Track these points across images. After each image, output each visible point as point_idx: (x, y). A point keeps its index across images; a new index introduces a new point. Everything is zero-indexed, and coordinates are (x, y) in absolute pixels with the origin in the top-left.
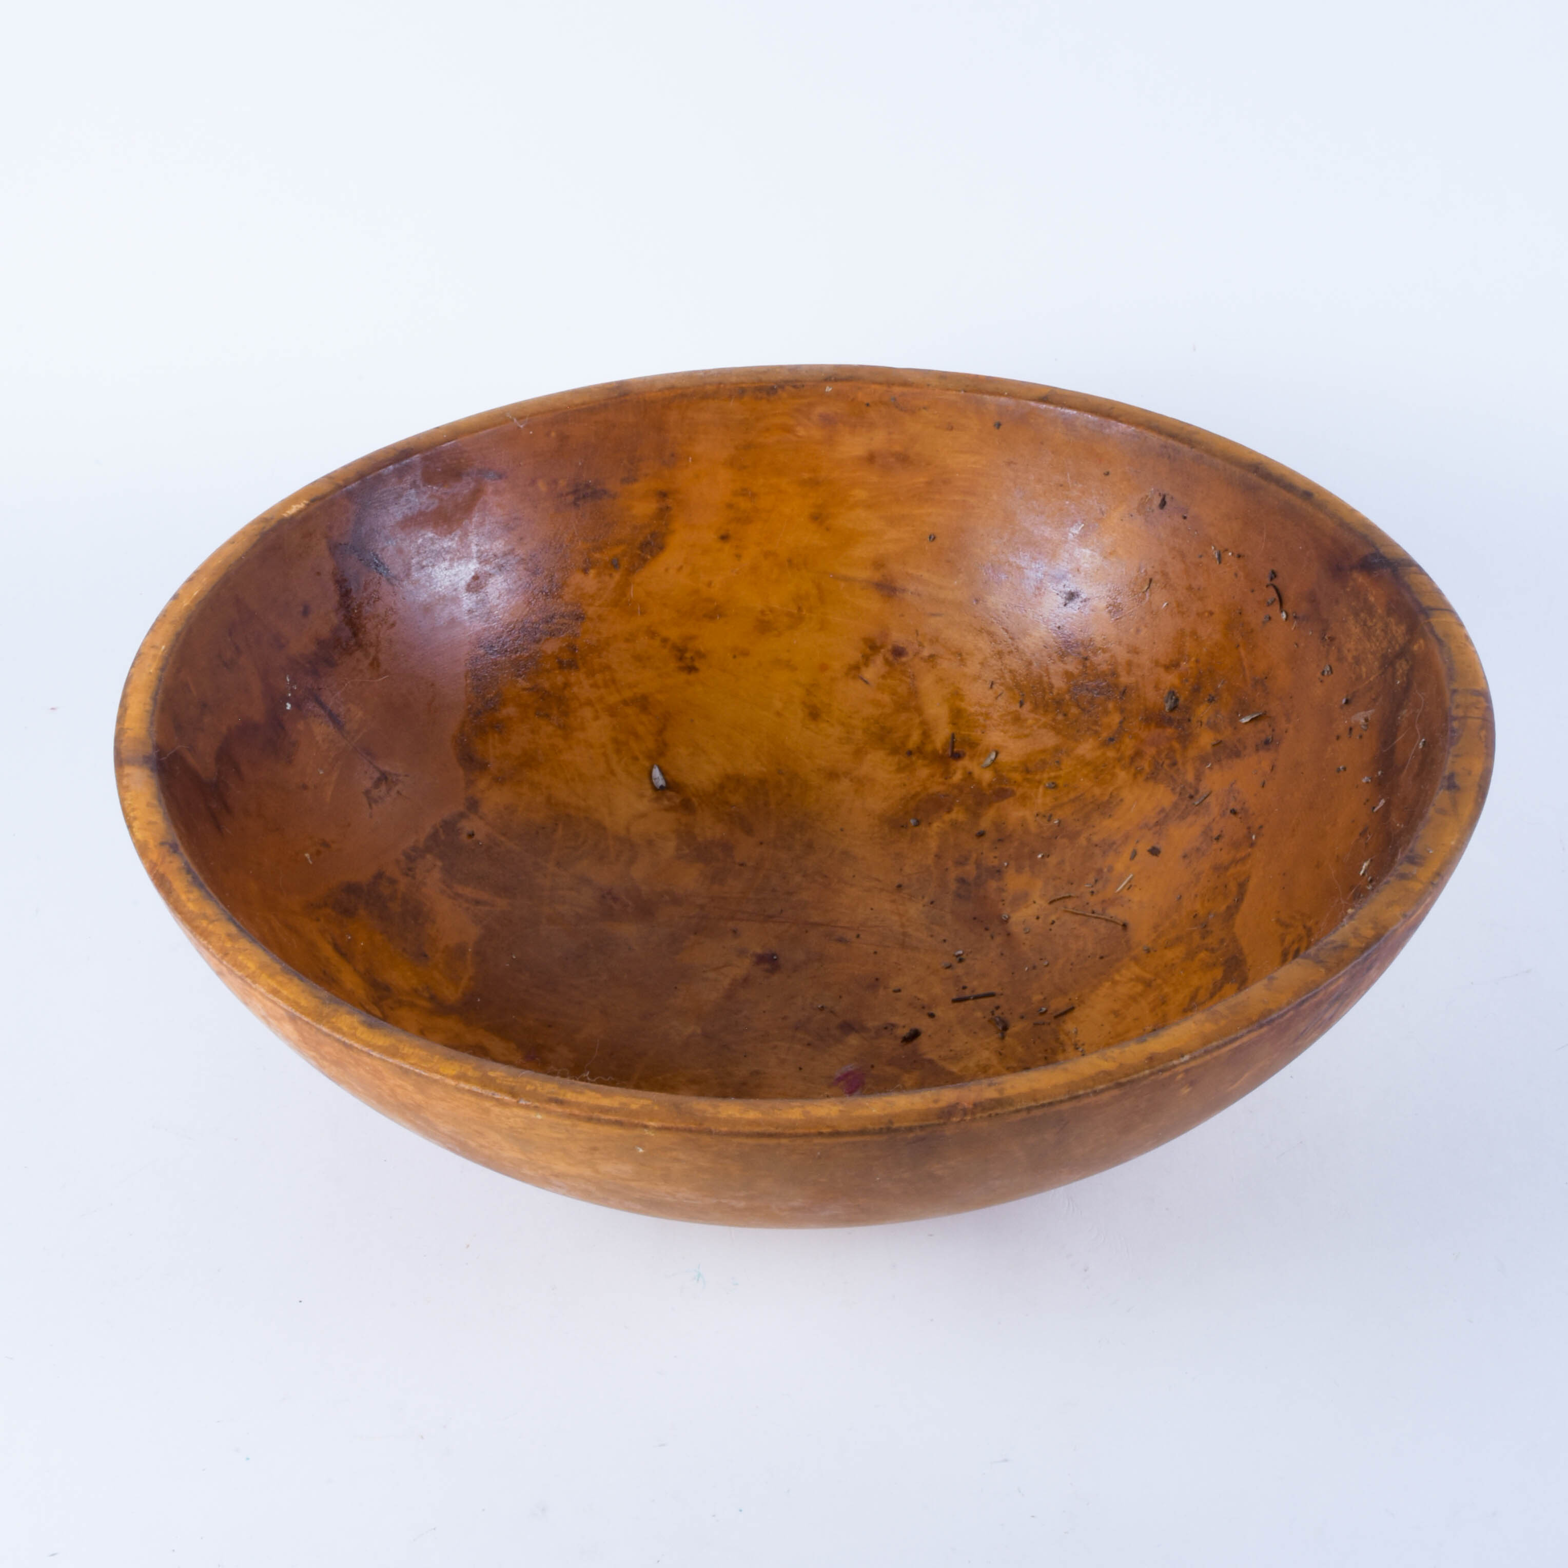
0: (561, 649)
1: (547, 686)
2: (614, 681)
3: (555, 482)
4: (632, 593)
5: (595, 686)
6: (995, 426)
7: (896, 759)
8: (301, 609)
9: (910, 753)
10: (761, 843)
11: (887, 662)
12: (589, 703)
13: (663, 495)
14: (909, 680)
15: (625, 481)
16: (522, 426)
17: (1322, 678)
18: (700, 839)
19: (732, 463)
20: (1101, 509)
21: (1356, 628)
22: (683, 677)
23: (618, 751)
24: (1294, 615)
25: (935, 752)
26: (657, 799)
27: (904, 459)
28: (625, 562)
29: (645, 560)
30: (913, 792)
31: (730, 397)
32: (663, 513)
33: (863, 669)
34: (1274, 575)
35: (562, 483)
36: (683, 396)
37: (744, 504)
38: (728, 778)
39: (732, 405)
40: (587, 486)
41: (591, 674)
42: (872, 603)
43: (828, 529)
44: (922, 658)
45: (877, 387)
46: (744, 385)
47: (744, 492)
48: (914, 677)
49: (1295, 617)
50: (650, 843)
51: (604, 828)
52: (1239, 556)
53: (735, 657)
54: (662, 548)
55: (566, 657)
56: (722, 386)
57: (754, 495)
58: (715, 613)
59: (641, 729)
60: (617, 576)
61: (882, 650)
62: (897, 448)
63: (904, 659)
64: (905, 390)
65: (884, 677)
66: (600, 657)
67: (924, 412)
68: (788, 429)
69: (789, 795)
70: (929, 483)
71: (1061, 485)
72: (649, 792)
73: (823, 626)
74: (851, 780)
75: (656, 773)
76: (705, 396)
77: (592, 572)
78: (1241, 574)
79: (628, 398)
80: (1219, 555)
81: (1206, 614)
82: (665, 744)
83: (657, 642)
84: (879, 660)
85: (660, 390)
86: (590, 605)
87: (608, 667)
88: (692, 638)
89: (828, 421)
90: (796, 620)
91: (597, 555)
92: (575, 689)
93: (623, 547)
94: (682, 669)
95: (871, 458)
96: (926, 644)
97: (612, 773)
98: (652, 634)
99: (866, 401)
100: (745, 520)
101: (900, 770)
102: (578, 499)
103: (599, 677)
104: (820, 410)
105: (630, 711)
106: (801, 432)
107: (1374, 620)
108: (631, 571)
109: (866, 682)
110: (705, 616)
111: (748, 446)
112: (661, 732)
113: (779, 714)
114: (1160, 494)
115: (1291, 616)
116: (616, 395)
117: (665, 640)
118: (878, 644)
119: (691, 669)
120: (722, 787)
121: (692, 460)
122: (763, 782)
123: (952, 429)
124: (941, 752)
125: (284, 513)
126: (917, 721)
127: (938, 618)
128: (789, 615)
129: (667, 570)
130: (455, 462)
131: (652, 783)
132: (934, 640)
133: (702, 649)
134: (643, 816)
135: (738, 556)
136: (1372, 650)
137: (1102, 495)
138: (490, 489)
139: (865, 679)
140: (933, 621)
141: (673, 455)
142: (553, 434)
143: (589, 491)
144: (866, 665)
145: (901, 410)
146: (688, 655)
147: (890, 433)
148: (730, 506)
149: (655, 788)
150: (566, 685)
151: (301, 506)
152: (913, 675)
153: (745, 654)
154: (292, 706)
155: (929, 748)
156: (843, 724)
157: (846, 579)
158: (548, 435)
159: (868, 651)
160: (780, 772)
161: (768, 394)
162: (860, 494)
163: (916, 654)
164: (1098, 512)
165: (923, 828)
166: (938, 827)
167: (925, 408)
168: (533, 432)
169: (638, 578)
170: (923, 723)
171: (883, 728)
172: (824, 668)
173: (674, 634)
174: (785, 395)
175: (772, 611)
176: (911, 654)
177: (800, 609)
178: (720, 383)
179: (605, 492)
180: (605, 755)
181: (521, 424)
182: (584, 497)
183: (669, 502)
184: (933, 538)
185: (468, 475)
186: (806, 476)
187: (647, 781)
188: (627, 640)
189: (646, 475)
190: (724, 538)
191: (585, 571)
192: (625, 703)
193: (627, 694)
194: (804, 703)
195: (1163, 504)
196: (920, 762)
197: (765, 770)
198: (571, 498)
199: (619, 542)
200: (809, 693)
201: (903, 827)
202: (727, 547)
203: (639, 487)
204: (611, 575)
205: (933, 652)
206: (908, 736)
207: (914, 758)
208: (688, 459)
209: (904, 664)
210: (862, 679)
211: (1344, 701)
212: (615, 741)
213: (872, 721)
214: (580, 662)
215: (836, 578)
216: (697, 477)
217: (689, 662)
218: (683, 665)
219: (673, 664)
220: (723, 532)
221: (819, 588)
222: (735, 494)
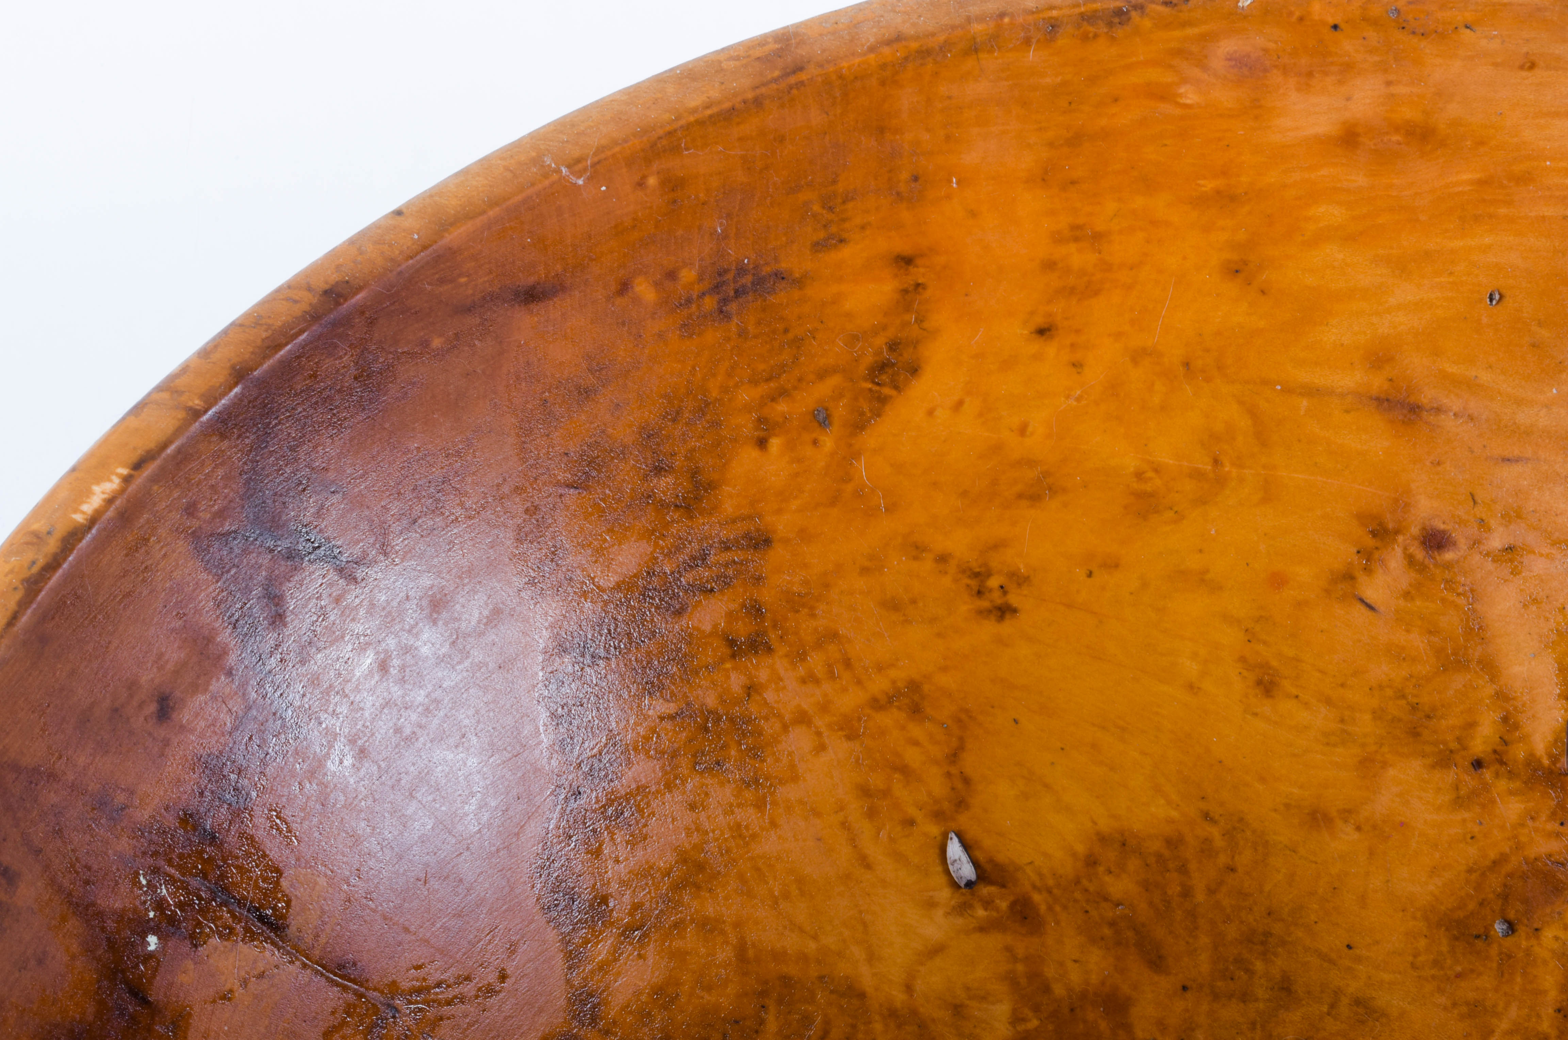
0: (730, 616)
1: (711, 701)
2: (848, 663)
3: (672, 275)
4: (862, 469)
5: (810, 679)
7: (1450, 776)
8: (153, 707)
9: (1478, 764)
10: (1185, 988)
11: (1411, 560)
12: (802, 718)
13: (906, 261)
14: (1461, 601)
15: (819, 247)
16: (580, 182)
18: (1059, 990)
19: (1044, 177)
22: (989, 628)
23: (872, 813)
25: (1532, 762)
26: (963, 908)
27: (1423, 135)
28: (840, 411)
29: (883, 400)
30: (1493, 855)
31: (1027, 42)
32: (910, 298)
33: (1362, 578)
35: (688, 275)
36: (924, 53)
37: (1079, 257)
38: (1103, 839)
39: (1033, 57)
40: (741, 270)
41: (800, 656)
42: (1373, 441)
43: (1264, 292)
44: (1487, 554)
46: (1055, 13)
47: (1077, 234)
48: (1473, 593)
50: (958, 1010)
51: (862, 996)
53: (1090, 574)
54: (914, 370)
55: (742, 629)
56: (1006, 20)
57: (1098, 238)
58: (1041, 488)
59: (913, 757)
60: (828, 442)
61: (1400, 538)
62: (1408, 113)
63: (1449, 556)
65: (1407, 595)
66: (813, 616)
67: (1466, 34)
68: (1160, 94)
69: (1233, 870)
70: (1484, 183)
72: (945, 894)
73: (1269, 492)
74: (1358, 828)
75: (954, 849)
76: (974, 48)
77: (775, 443)
79: (803, 76)
82: (967, 781)
83: (927, 565)
84: (1395, 559)
85: (872, 49)
86: (779, 511)
87: (833, 636)
88: (997, 546)
89: (1248, 69)
90: (1211, 485)
91: (782, 407)
92: (770, 696)
93: (834, 381)
94: (983, 613)
95: (1348, 138)
96: (1493, 523)
97: (865, 863)
98: (917, 550)
99: (1331, 21)
100: (1084, 289)
101: (1459, 802)
102: (725, 301)
103: (816, 661)
104: (1228, 46)
105: (887, 719)
106: (1190, 96)
108: (859, 425)
109: (1370, 607)
111: (1075, 140)
112: (954, 757)
113: (1191, 688)
116: (777, 73)
117: (942, 559)
118: (1391, 526)
119: (1004, 611)
120: (1091, 862)
121: (958, 183)
122: (1174, 842)
123: (1532, 66)
124: (1546, 762)
125: (76, 511)
126: (1490, 690)
127: (1517, 468)
128: (1197, 475)
129: (930, 413)
131: (947, 872)
132: (1512, 515)
133: (1022, 567)
134: (936, 950)
135: (1077, 365)
139: (1368, 601)
140: (1508, 473)
141: (916, 179)
142: (652, 181)
143: (747, 280)
144: (1368, 570)
145: (1414, 33)
146: (994, 582)
147: (1389, 83)
148: (1049, 265)
149: (954, 885)
150: (751, 690)
151: (112, 485)
152: (1472, 591)
153: (1112, 565)
154: (159, 939)
155: (1519, 753)
156: (1328, 701)
157: (1311, 392)
158: (641, 184)
159: (1369, 542)
160: (1207, 816)
161: (1110, 24)
162: (1329, 213)
163: (1476, 543)
165: (1522, 940)
166: (1556, 938)
168: (607, 188)
169: (870, 439)
170: (1502, 696)
171: (1414, 708)
172: (1278, 581)
173: (961, 544)
174: (1147, 23)
175: (1158, 470)
176: (1463, 544)
177: (1216, 462)
178: (1002, 15)
179: (779, 276)
180: (845, 825)
181: (579, 177)
182: (738, 293)
183: (919, 273)
184: (1495, 297)
186: (1208, 185)
187: (940, 869)
188: (865, 571)
189: (863, 228)
190: (1042, 332)
191: (761, 443)
192: (877, 704)
193: (879, 685)
194: (1243, 659)
196: (1502, 785)
197: (1174, 814)
198: (710, 303)
199: (822, 375)
200: (1251, 637)
201: (1478, 937)
202: (1051, 349)
203: (852, 253)
204: (815, 442)
205: (1511, 540)
206: (1471, 725)
207: (1488, 774)
208: (951, 181)
209: (1448, 566)
210: (1362, 600)
212: (865, 791)
213: (1389, 692)
214: (773, 636)
215: (1288, 390)
216: (973, 214)
217: (997, 598)
218: (985, 604)
219: (965, 606)
220: (1039, 320)
221: (1253, 413)
222: (1058, 239)
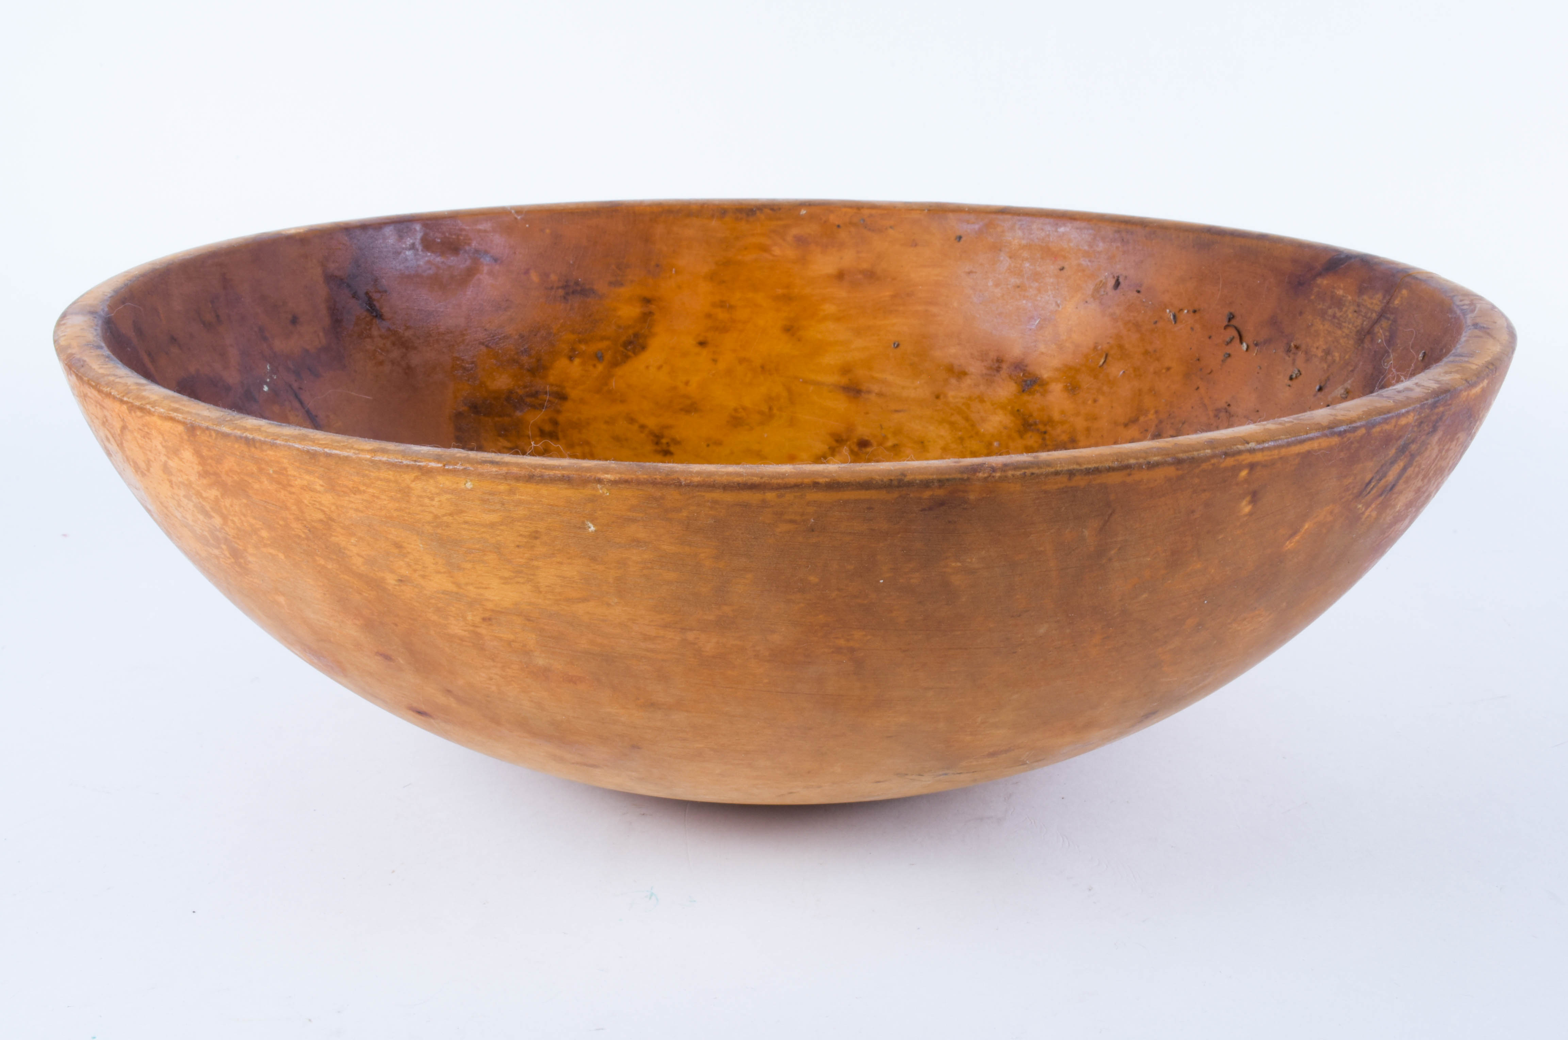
0: (543, 421)
3: (547, 275)
4: (613, 384)
6: (956, 239)
8: (290, 316)
11: (852, 452)
13: (647, 301)
15: (611, 283)
16: (519, 218)
17: (1290, 382)
19: (712, 277)
20: (1056, 302)
21: (1324, 325)
24: (1255, 342)
27: (871, 275)
28: (608, 356)
29: (627, 357)
31: (713, 216)
32: (646, 317)
34: (1231, 317)
35: (553, 277)
36: (671, 212)
37: (722, 315)
39: (714, 223)
40: (577, 283)
41: (571, 445)
42: (840, 404)
43: (799, 340)
44: (885, 448)
45: (849, 210)
46: (725, 210)
47: (722, 305)
49: (1256, 345)
52: (1195, 312)
53: (708, 446)
54: (643, 348)
55: (547, 428)
56: (705, 206)
57: (731, 307)
58: (691, 408)
60: (600, 367)
61: (848, 443)
62: (865, 266)
63: (869, 450)
64: (873, 212)
66: (580, 433)
67: (891, 231)
68: (764, 249)
70: (894, 297)
71: (1018, 287)
73: (792, 422)
76: (690, 213)
77: (577, 361)
78: (1197, 326)
79: (618, 208)
80: (1175, 316)
81: (1164, 371)
83: (635, 427)
84: (845, 450)
85: (649, 206)
86: (573, 388)
87: (587, 443)
88: (669, 427)
89: (801, 242)
90: (767, 416)
91: (583, 347)
93: (607, 343)
94: (657, 451)
95: (840, 276)
96: (889, 435)
98: (632, 420)
99: (837, 223)
100: (723, 329)
102: (567, 294)
104: (795, 231)
106: (777, 251)
107: (1344, 309)
108: (615, 364)
110: (682, 410)
111: (727, 263)
114: (1114, 277)
115: (1252, 346)
117: (643, 427)
118: (844, 437)
119: (667, 453)
121: (676, 271)
123: (916, 245)
127: (901, 414)
128: (761, 413)
129: (647, 367)
130: (454, 237)
132: (898, 432)
133: (678, 437)
135: (715, 361)
136: (1344, 335)
137: (1058, 289)
138: (486, 269)
140: (896, 416)
141: (657, 266)
142: (548, 231)
143: (579, 288)
144: (833, 455)
145: (869, 230)
146: (664, 441)
147: (858, 252)
148: (709, 316)
153: (719, 443)
154: (269, 390)
157: (815, 383)
158: (543, 231)
159: (834, 444)
161: (748, 215)
162: (830, 308)
163: (881, 445)
164: (1054, 304)
167: (891, 227)
168: (529, 226)
169: (619, 371)
172: (792, 457)
173: (652, 423)
174: (762, 217)
175: (744, 409)
176: (875, 444)
177: (770, 409)
178: (704, 204)
179: (592, 291)
181: (518, 216)
182: (573, 292)
183: (653, 307)
184: (896, 345)
185: (466, 251)
186: (780, 291)
188: (607, 422)
189: (632, 281)
190: (702, 344)
191: (571, 358)
195: (1117, 284)
198: (561, 292)
199: (603, 338)
202: (704, 352)
203: (625, 291)
204: (594, 366)
205: (896, 442)
208: (672, 271)
209: (868, 453)
211: (1317, 387)
214: (560, 435)
215: (806, 382)
216: (679, 287)
217: (665, 447)
218: (659, 448)
219: (649, 447)
220: (701, 339)
221: (789, 390)
222: (714, 305)
